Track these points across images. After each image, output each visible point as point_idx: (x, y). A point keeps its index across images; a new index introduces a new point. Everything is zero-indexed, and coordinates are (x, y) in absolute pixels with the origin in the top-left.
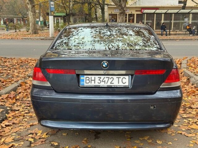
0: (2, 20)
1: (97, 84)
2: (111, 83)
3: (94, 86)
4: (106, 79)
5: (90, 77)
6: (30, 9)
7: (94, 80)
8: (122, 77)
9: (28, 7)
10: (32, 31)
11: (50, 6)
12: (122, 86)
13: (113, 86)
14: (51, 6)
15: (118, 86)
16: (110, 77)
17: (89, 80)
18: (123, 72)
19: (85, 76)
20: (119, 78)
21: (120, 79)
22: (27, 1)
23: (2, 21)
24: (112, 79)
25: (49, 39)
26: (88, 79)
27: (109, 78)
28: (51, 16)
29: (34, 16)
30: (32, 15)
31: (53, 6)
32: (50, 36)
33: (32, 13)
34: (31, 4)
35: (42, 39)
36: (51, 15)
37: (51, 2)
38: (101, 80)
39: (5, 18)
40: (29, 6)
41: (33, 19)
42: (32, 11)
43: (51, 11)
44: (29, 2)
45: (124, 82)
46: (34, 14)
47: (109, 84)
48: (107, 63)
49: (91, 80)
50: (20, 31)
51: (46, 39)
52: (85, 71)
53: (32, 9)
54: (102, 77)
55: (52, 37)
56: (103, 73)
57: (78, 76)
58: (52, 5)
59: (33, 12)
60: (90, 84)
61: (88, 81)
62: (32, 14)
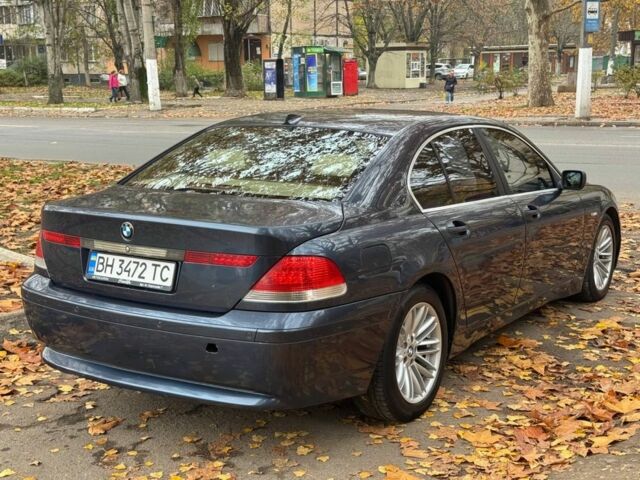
0: (499, 58)
1: (114, 276)
2: (140, 277)
3: (107, 279)
4: (133, 266)
5: (105, 256)
6: (534, 27)
7: (112, 266)
8: (163, 264)
9: (529, 21)
10: (533, 98)
11: (586, 16)
12: (159, 287)
13: (141, 285)
14: (589, 16)
15: (151, 287)
16: (141, 261)
17: (102, 264)
18: (162, 253)
19: (99, 255)
20: (156, 266)
21: (159, 269)
22: (528, 3)
23: (498, 61)
24: (144, 266)
25: (569, 125)
26: (101, 261)
27: (138, 263)
28: (586, 49)
29: (544, 49)
30: (538, 48)
31: (596, 16)
32: (577, 114)
33: (539, 41)
34: (537, 11)
35: (546, 124)
36: (586, 45)
37: (589, 4)
38: (124, 266)
39: (508, 53)
40: (532, 19)
41: (540, 59)
42: (538, 34)
43: (586, 33)
44: (532, 7)
45: (164, 278)
46: (545, 41)
47: (135, 278)
48: (131, 226)
49: (107, 265)
50: (515, 95)
51: (559, 125)
52: (95, 242)
53: (539, 27)
54: (127, 260)
55: (581, 118)
56: (124, 251)
57: (86, 253)
58: (592, 12)
59: (543, 35)
60: (102, 274)
61: (100, 267)
62: (537, 42)
